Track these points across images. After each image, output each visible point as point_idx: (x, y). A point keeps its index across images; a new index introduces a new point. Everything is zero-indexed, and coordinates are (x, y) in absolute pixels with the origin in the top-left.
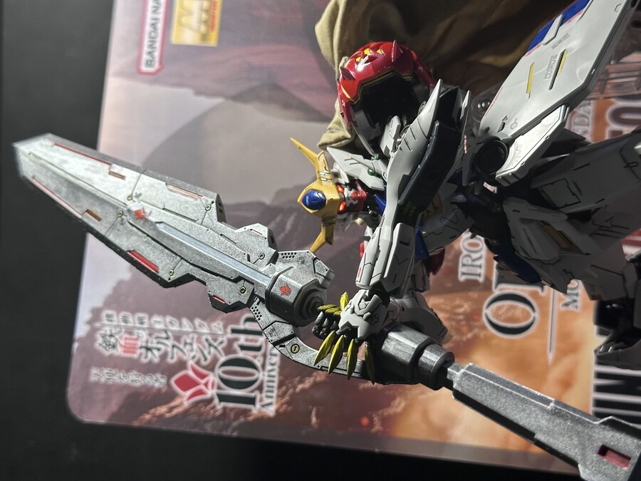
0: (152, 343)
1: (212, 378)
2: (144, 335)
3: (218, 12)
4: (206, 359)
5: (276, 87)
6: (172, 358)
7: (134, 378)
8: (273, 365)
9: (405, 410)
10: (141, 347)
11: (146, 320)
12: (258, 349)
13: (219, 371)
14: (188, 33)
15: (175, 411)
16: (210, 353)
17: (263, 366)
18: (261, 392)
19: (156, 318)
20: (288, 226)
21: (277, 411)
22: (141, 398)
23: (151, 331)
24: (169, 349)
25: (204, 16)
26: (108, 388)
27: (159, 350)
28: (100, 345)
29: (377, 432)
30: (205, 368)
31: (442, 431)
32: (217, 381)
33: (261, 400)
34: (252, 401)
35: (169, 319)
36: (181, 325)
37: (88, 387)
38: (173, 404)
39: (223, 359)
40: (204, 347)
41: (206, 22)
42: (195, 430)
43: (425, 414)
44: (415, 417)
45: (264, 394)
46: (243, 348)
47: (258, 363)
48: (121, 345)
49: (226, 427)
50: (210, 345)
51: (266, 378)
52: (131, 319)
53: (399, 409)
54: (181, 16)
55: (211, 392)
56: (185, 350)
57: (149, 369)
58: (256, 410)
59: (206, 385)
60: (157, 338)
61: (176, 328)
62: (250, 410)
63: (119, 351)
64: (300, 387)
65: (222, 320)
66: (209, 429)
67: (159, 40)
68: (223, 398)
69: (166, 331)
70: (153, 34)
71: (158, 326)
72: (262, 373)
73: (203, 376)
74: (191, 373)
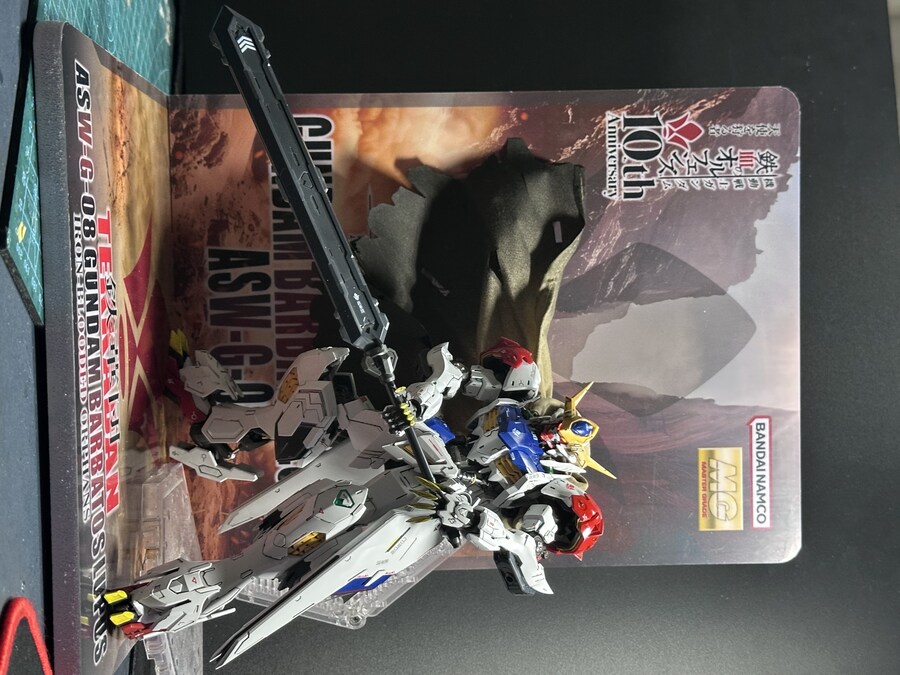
0: (726, 164)
1: (667, 139)
2: (735, 171)
3: (701, 481)
4: (674, 154)
5: (639, 413)
6: (706, 152)
7: (739, 130)
8: (613, 157)
9: (489, 132)
10: (736, 159)
11: (735, 184)
12: (627, 170)
13: (661, 146)
14: (728, 458)
15: (697, 105)
16: (671, 160)
17: (620, 155)
18: (620, 130)
19: (726, 187)
20: (611, 284)
21: (604, 116)
22: (730, 113)
23: (728, 175)
24: (709, 160)
25: (713, 475)
26: (762, 118)
27: (719, 159)
28: (776, 157)
29: (512, 109)
30: (675, 147)
31: (457, 116)
32: (662, 137)
33: (619, 124)
34: (628, 122)
35: (714, 188)
36: (702, 184)
37: (781, 116)
38: (700, 111)
39: (658, 157)
40: (677, 166)
41: (712, 470)
42: (675, 90)
43: (472, 129)
44: (481, 125)
45: (617, 129)
46: (641, 169)
47: (625, 155)
48: (756, 159)
49: (648, 96)
50: (672, 168)
51: (616, 144)
52: (749, 184)
53: (495, 131)
54: (736, 475)
55: (666, 126)
56: (695, 161)
57: (727, 140)
58: (624, 115)
59: (671, 132)
60: (723, 169)
61: (705, 180)
62: (628, 114)
63: (756, 154)
64: (585, 140)
65: (664, 192)
66: (664, 93)
67: (755, 451)
68: (655, 122)
69: (715, 176)
70: (761, 455)
71: (723, 180)
72: (621, 148)
73: (675, 139)
74: (687, 141)
